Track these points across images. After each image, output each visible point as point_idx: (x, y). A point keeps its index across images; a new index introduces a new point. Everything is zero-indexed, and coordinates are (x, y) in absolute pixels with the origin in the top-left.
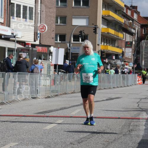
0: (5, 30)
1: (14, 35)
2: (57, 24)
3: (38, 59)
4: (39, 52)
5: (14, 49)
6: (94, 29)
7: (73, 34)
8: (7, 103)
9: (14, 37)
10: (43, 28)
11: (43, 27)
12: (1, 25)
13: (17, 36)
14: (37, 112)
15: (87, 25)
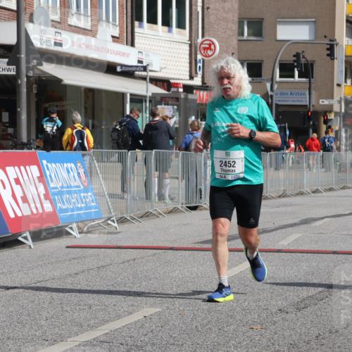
0: (123, 54)
1: (144, 64)
2: (241, 38)
4: (202, 104)
5: (145, 97)
8: (133, 219)
9: (145, 69)
10: (209, 48)
11: (210, 45)
12: (114, 41)
13: (149, 68)
14: (201, 241)
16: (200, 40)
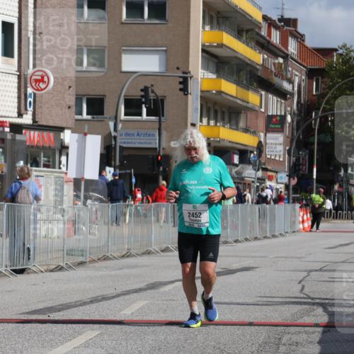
3: (29, 165)
4: (32, 147)
6: (180, 83)
7: (125, 96)
10: (42, 80)
14: (27, 311)
15: (163, 69)
16: (31, 70)
